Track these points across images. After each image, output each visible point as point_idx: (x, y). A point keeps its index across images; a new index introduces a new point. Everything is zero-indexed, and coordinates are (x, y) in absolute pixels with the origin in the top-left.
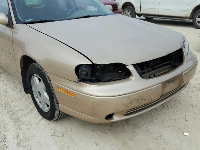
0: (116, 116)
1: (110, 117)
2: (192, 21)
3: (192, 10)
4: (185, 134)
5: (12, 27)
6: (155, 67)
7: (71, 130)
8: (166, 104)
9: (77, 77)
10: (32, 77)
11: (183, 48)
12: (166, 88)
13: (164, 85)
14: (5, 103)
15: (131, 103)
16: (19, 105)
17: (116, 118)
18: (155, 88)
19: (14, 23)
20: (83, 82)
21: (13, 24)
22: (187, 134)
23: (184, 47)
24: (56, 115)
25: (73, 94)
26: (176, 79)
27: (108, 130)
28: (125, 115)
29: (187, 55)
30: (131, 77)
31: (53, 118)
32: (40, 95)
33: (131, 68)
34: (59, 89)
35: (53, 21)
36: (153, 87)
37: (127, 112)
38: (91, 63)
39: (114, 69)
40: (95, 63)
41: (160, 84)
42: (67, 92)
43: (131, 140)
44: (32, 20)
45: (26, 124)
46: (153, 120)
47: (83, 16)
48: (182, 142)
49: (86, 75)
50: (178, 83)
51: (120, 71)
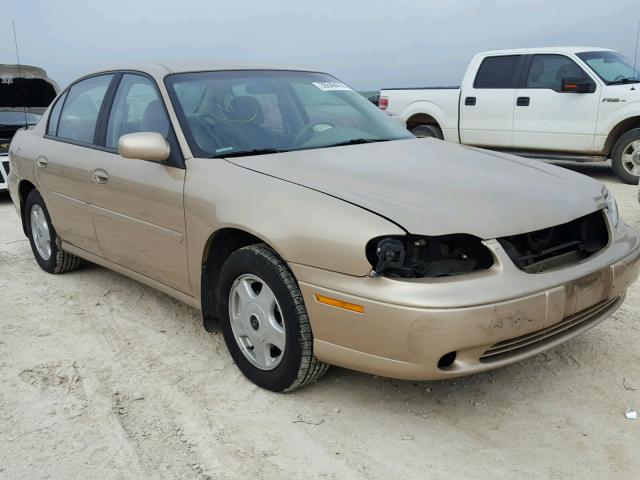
0: (460, 360)
1: (447, 361)
2: (609, 163)
3: (607, 133)
4: (627, 415)
5: (181, 165)
6: (544, 253)
7: (339, 412)
8: (572, 357)
9: (371, 267)
10: (236, 282)
11: (606, 211)
12: (574, 300)
13: (570, 290)
14: (147, 359)
15: (499, 325)
16: (187, 363)
17: (463, 366)
18: (551, 295)
19: (186, 157)
20: (385, 276)
21: (184, 160)
22: (632, 415)
23: (607, 208)
24: (300, 372)
25: (360, 307)
26: (595, 280)
27: (433, 411)
28: (483, 360)
29: (616, 227)
30: (494, 267)
31: (292, 383)
32: (256, 327)
33: (494, 247)
34: (321, 299)
35: (281, 151)
36: (547, 293)
37: (488, 352)
38: (404, 233)
39: (450, 252)
40: (411, 232)
41: (562, 287)
42: (344, 304)
43: (496, 428)
44: (231, 148)
45: (222, 400)
46: (542, 391)
47: (348, 140)
48: (623, 432)
49: (395, 260)
50: (600, 289)
51: (465, 257)
